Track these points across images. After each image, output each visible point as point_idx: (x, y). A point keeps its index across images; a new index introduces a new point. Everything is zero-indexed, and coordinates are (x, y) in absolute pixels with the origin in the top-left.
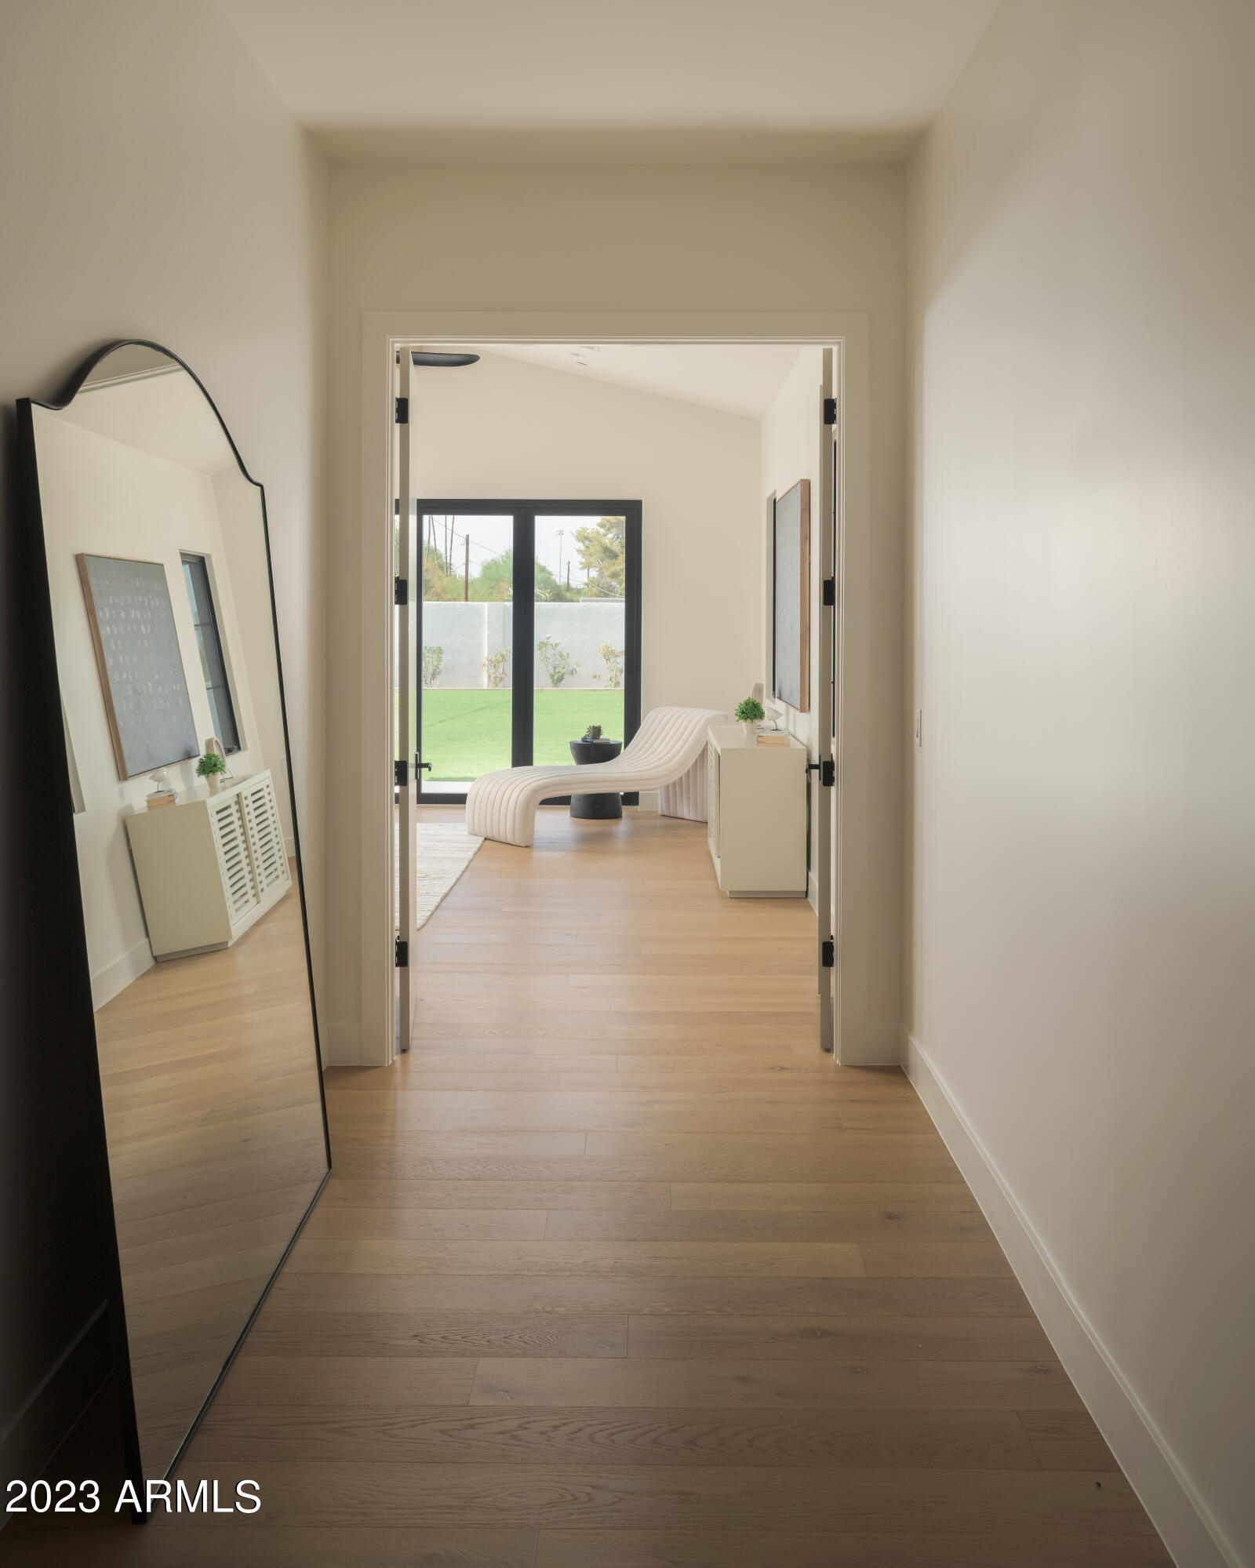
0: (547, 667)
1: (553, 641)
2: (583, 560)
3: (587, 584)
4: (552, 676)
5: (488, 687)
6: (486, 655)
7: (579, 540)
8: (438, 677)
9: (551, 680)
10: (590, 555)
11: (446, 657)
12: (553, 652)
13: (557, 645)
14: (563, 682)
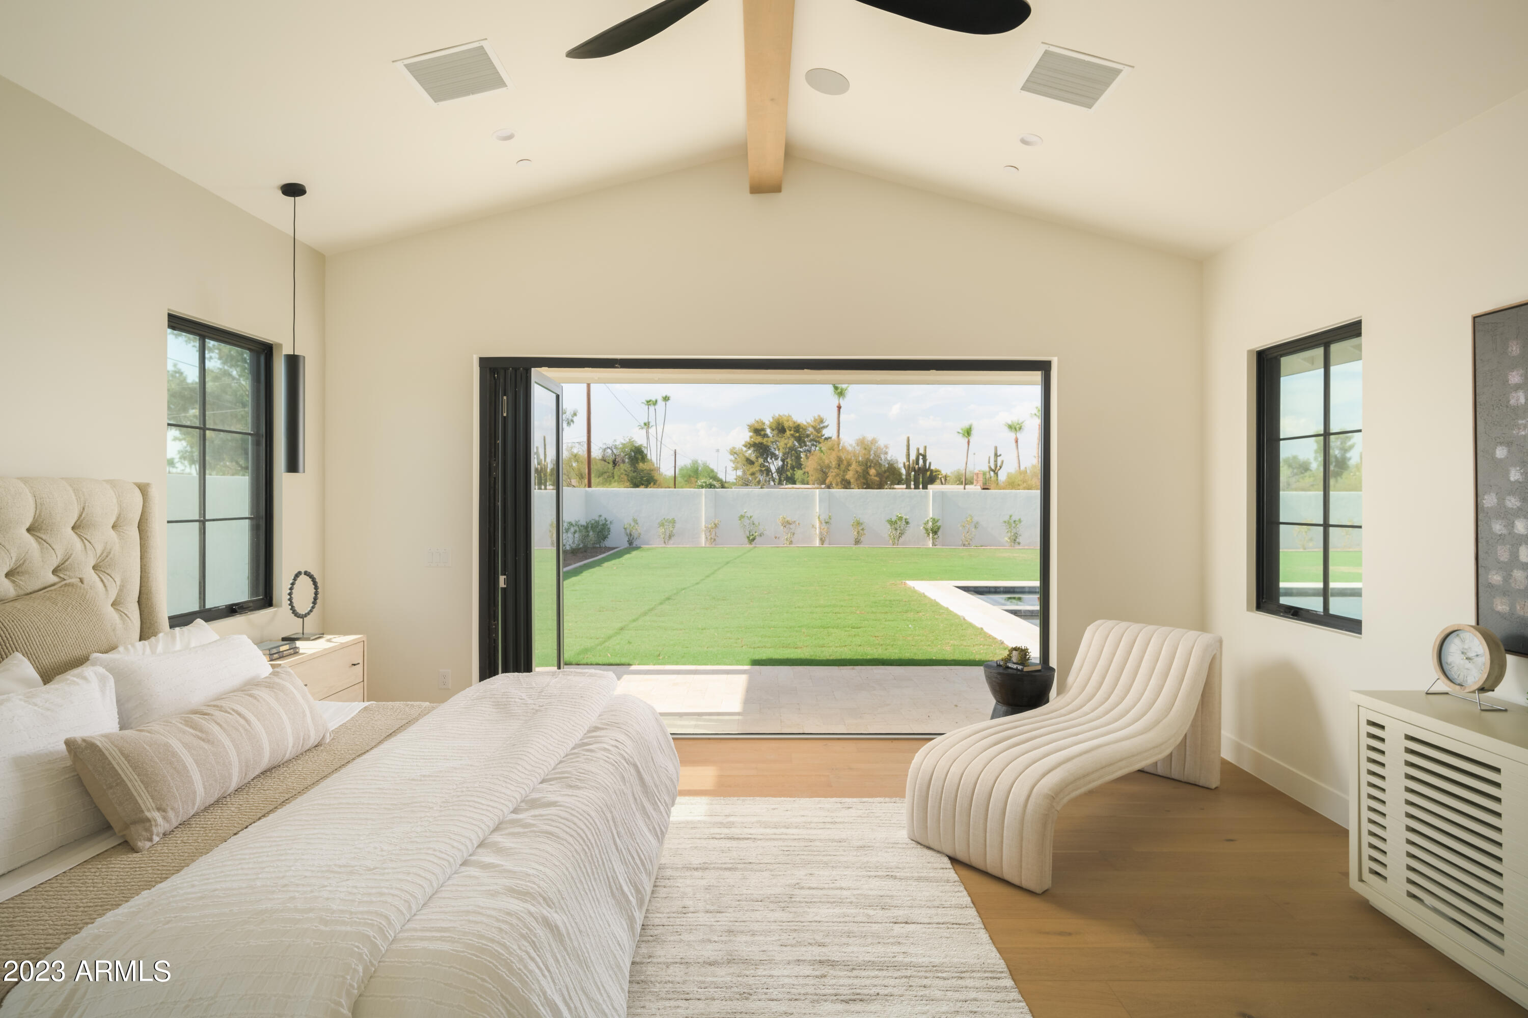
0: (745, 531)
1: (749, 515)
2: (734, 466)
3: (736, 479)
4: (748, 537)
5: (705, 545)
6: (704, 524)
7: (731, 454)
8: (672, 538)
9: (747, 540)
10: (738, 463)
11: (678, 525)
12: (748, 522)
13: (751, 517)
14: (755, 541)
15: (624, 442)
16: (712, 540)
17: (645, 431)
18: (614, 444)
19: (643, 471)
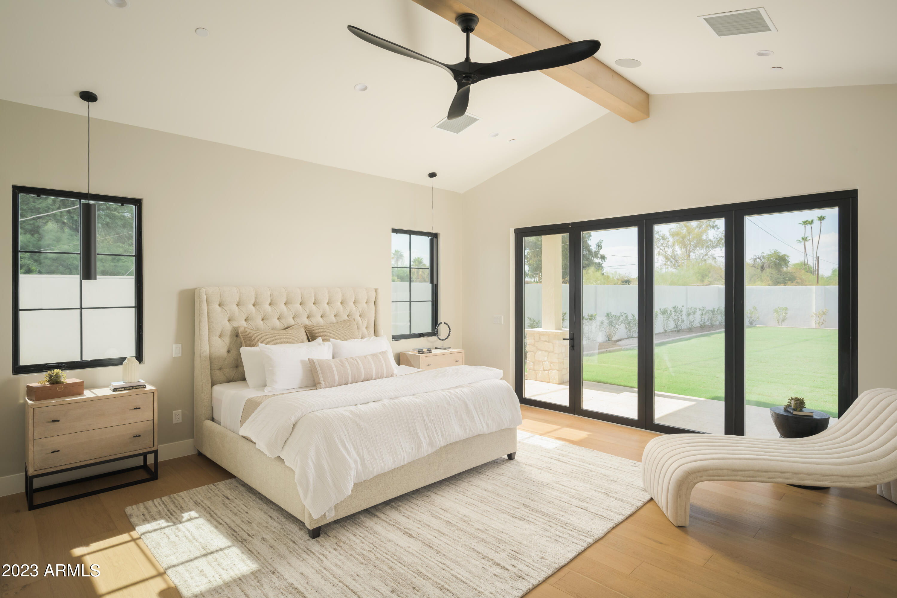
5: (814, 327)
6: (814, 311)
8: (785, 321)
11: (790, 312)
15: (770, 253)
16: (820, 324)
17: (803, 243)
18: (763, 255)
19: (786, 273)
